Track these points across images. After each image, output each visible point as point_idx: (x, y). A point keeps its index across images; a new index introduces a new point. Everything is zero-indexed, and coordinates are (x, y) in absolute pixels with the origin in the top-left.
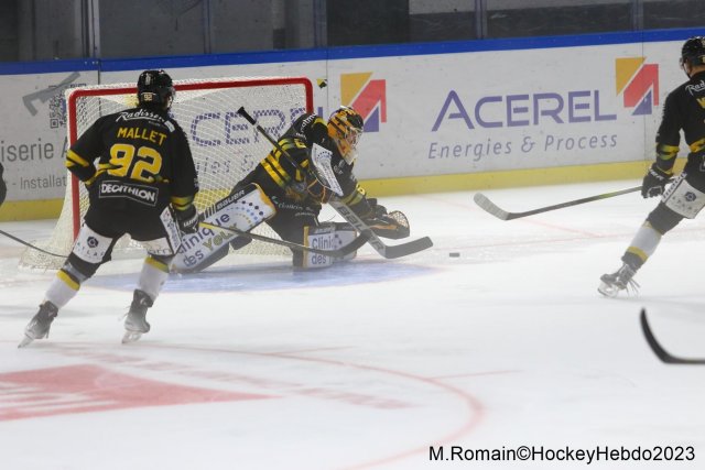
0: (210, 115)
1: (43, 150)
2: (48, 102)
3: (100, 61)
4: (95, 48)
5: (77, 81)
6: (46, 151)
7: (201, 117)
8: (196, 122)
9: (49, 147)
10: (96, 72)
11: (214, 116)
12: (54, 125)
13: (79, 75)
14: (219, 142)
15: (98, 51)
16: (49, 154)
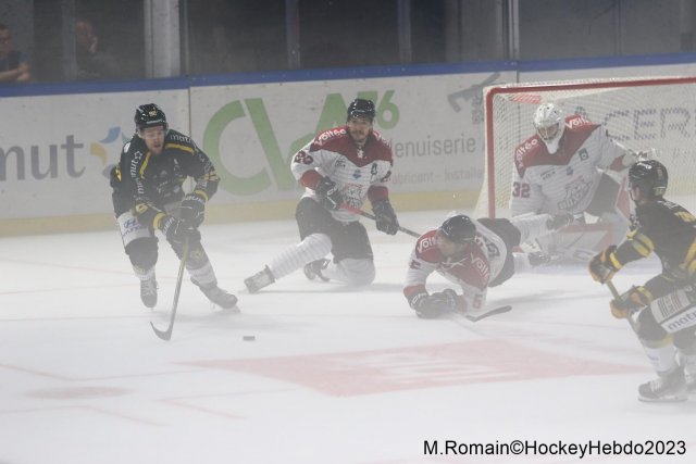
0: (619, 113)
1: (465, 144)
2: (471, 101)
3: (518, 62)
4: (514, 51)
5: (498, 80)
6: (468, 144)
7: (611, 115)
8: (606, 119)
9: (471, 142)
10: (515, 73)
11: (623, 114)
12: (477, 121)
13: (499, 75)
14: (628, 138)
15: (517, 54)
16: (471, 148)
